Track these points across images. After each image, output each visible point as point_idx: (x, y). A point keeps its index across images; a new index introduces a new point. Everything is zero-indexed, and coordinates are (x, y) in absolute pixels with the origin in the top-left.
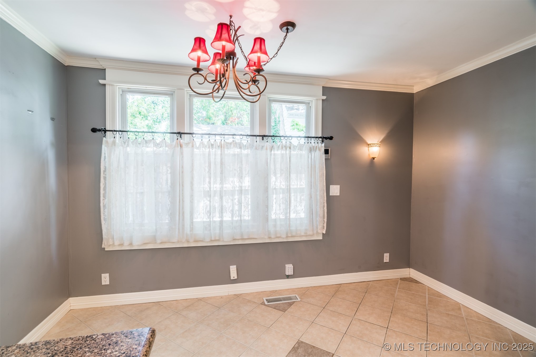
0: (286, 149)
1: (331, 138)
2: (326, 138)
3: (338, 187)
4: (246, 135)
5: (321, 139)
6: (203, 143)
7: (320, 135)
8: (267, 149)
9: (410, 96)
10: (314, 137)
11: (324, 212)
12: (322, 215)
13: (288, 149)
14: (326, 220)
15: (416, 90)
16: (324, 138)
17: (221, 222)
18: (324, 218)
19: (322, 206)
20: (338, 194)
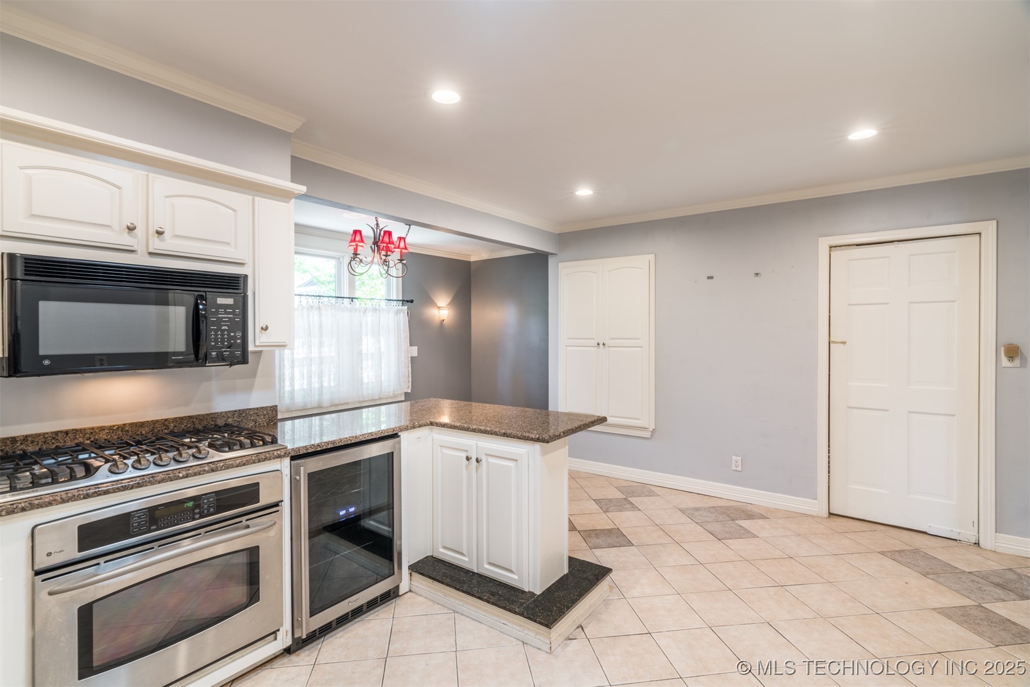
0: (376, 311)
1: (412, 301)
2: (408, 301)
3: (416, 347)
4: (335, 297)
5: (401, 302)
6: (301, 304)
7: (401, 299)
8: (360, 311)
9: (468, 264)
10: (396, 300)
11: (409, 372)
12: (407, 375)
13: (378, 311)
14: (410, 380)
15: (473, 259)
16: (404, 301)
17: (321, 387)
18: (409, 378)
19: (407, 366)
20: (416, 355)
